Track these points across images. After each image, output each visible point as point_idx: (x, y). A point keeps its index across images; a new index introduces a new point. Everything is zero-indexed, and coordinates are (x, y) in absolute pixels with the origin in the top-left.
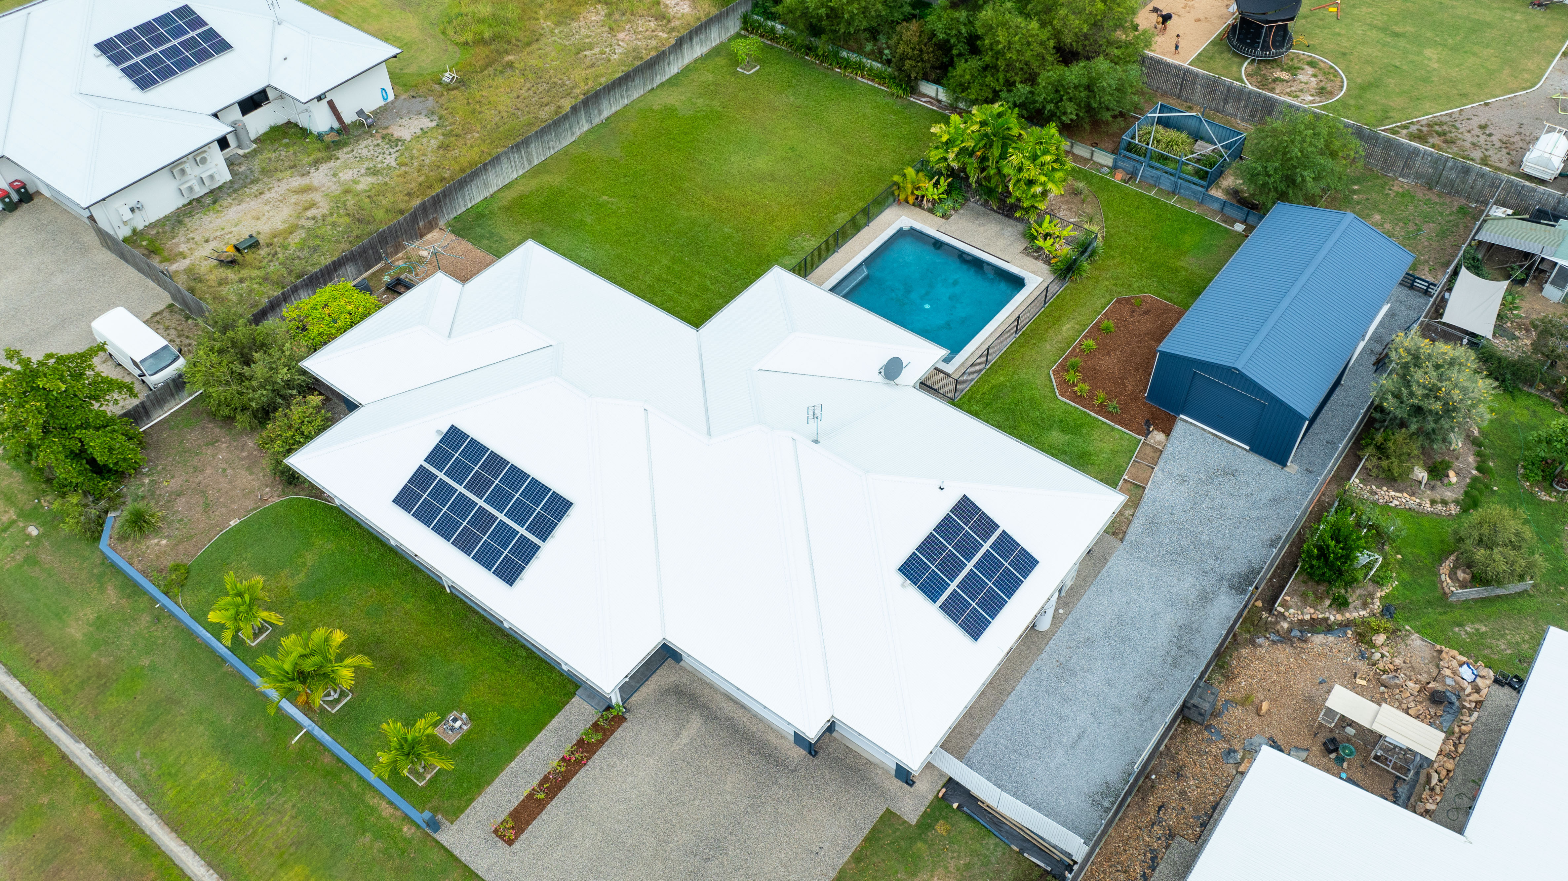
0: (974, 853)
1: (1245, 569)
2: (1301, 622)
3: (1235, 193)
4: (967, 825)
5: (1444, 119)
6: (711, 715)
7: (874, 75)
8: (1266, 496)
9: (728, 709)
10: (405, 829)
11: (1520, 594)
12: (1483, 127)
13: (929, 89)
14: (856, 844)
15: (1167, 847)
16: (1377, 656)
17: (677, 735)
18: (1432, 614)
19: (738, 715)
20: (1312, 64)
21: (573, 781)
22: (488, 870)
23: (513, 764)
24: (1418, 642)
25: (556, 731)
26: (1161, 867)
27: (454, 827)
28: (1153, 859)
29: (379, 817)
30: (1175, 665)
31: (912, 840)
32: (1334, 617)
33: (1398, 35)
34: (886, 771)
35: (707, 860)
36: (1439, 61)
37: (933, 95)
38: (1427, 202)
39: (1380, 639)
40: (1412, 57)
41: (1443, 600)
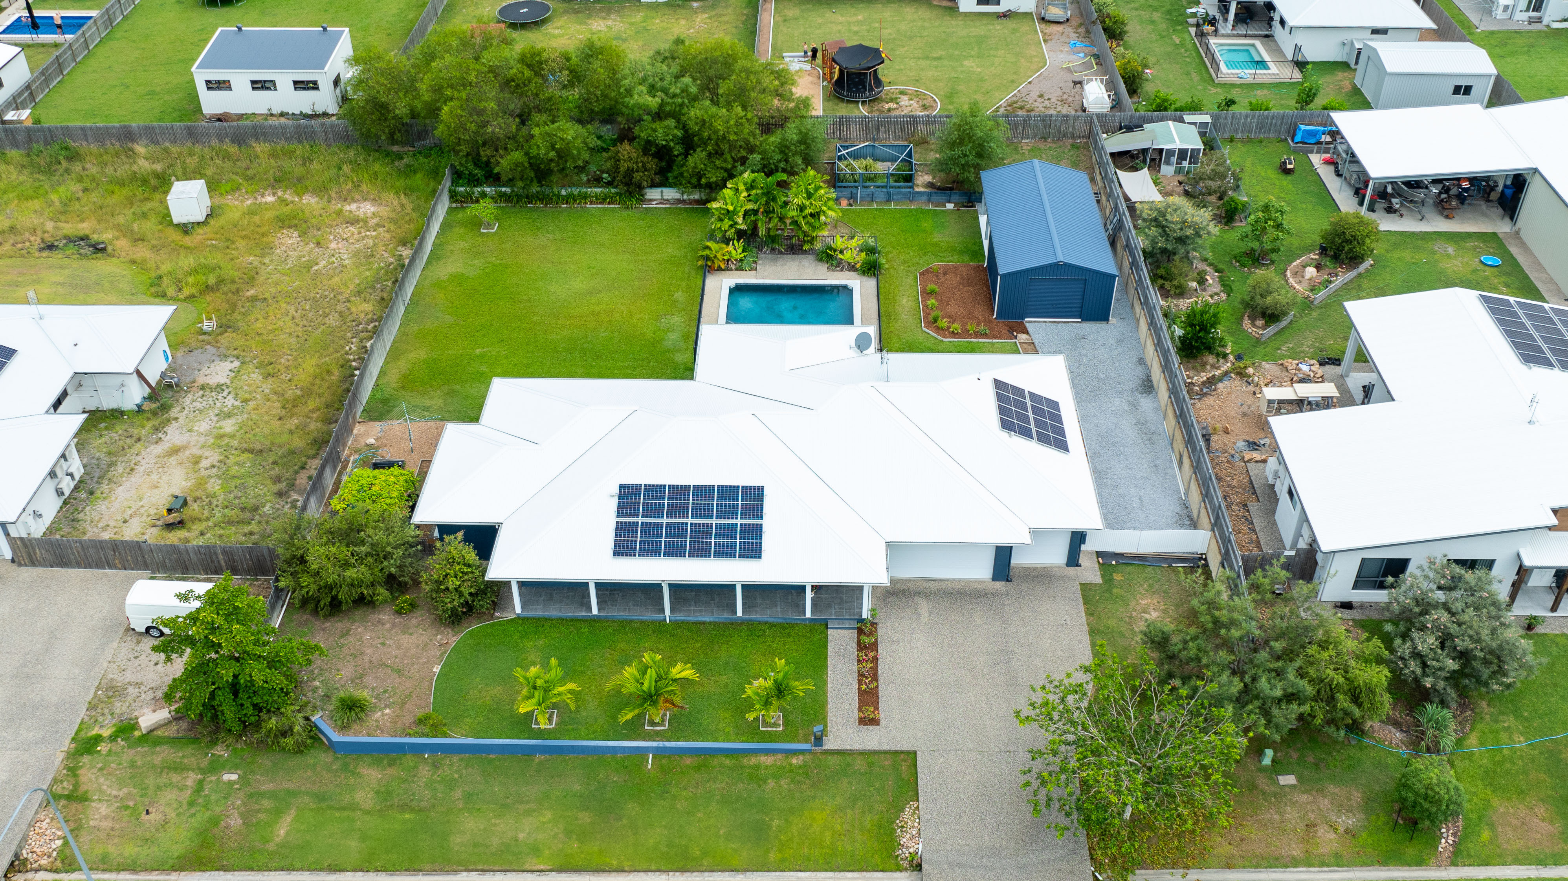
0: (1146, 579)
1: (1140, 382)
2: (1203, 383)
3: (930, 185)
4: (1130, 569)
5: (1015, 99)
6: (928, 595)
7: (602, 200)
8: (1113, 341)
9: (933, 586)
10: (794, 761)
11: (1291, 323)
12: (1041, 96)
13: (654, 194)
14: (1082, 608)
15: (1248, 511)
16: (1256, 379)
17: (918, 614)
18: (1261, 350)
19: (943, 585)
20: (902, 93)
21: (880, 671)
22: (880, 744)
23: (829, 685)
24: (1267, 366)
25: (837, 654)
26: (1255, 521)
27: (831, 737)
28: (1247, 519)
29: (766, 768)
30: (1152, 443)
31: (1109, 590)
32: (1217, 373)
33: (938, 59)
34: (1059, 567)
35: (1008, 662)
36: (978, 66)
37: (659, 197)
38: (1050, 149)
39: (1250, 370)
40: (960, 69)
41: (1258, 342)
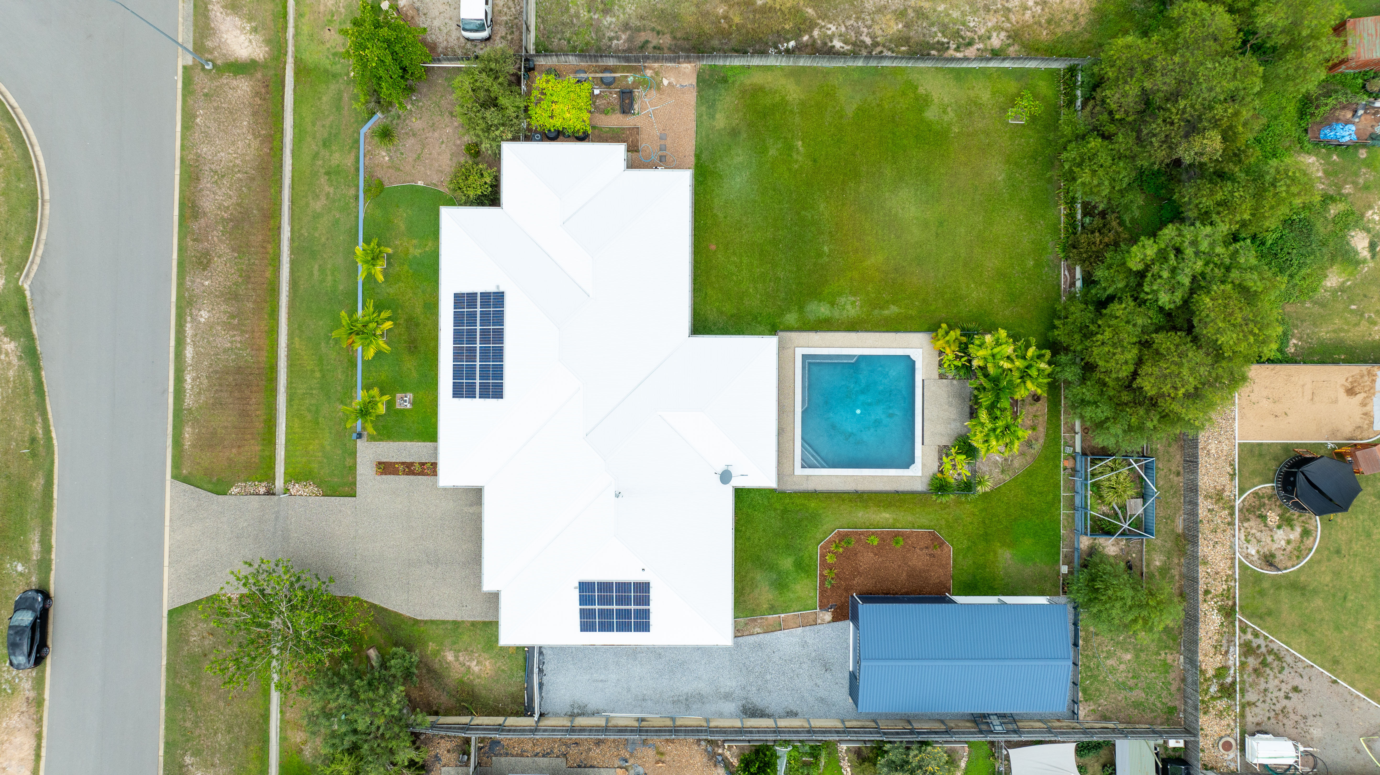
0: (511, 669)
1: (760, 708)
4: (521, 659)
5: (1287, 657)
8: (823, 694)
12: (1294, 689)
14: (478, 619)
15: (558, 757)
20: (1306, 535)
22: (361, 474)
23: (408, 443)
27: (366, 444)
28: (548, 754)
30: (674, 702)
38: (1167, 684)
